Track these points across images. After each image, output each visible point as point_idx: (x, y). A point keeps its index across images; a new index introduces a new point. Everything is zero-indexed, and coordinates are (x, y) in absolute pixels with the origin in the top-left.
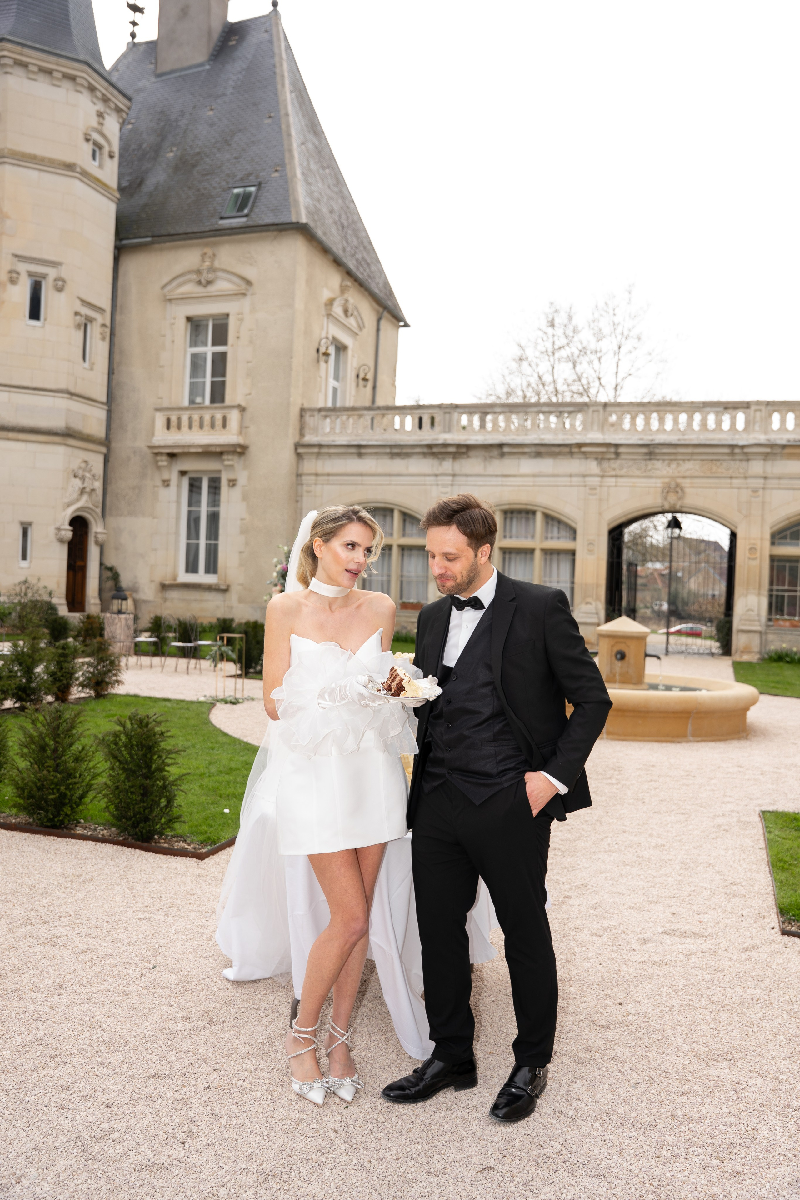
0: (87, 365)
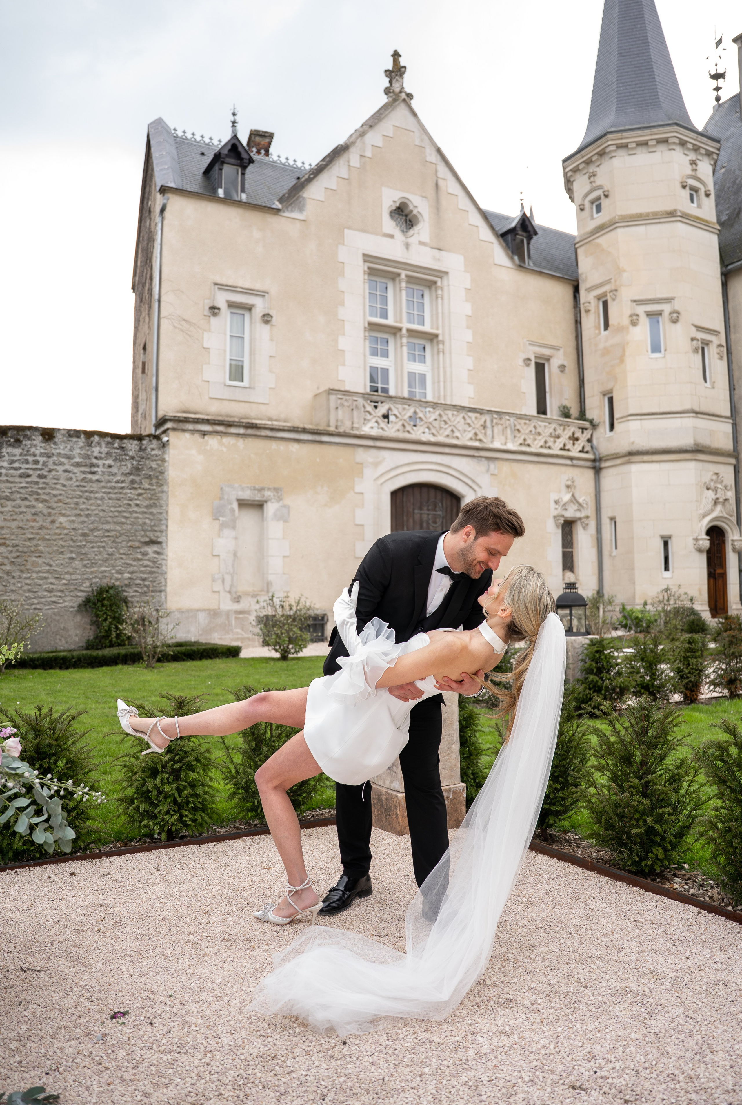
0: (708, 385)
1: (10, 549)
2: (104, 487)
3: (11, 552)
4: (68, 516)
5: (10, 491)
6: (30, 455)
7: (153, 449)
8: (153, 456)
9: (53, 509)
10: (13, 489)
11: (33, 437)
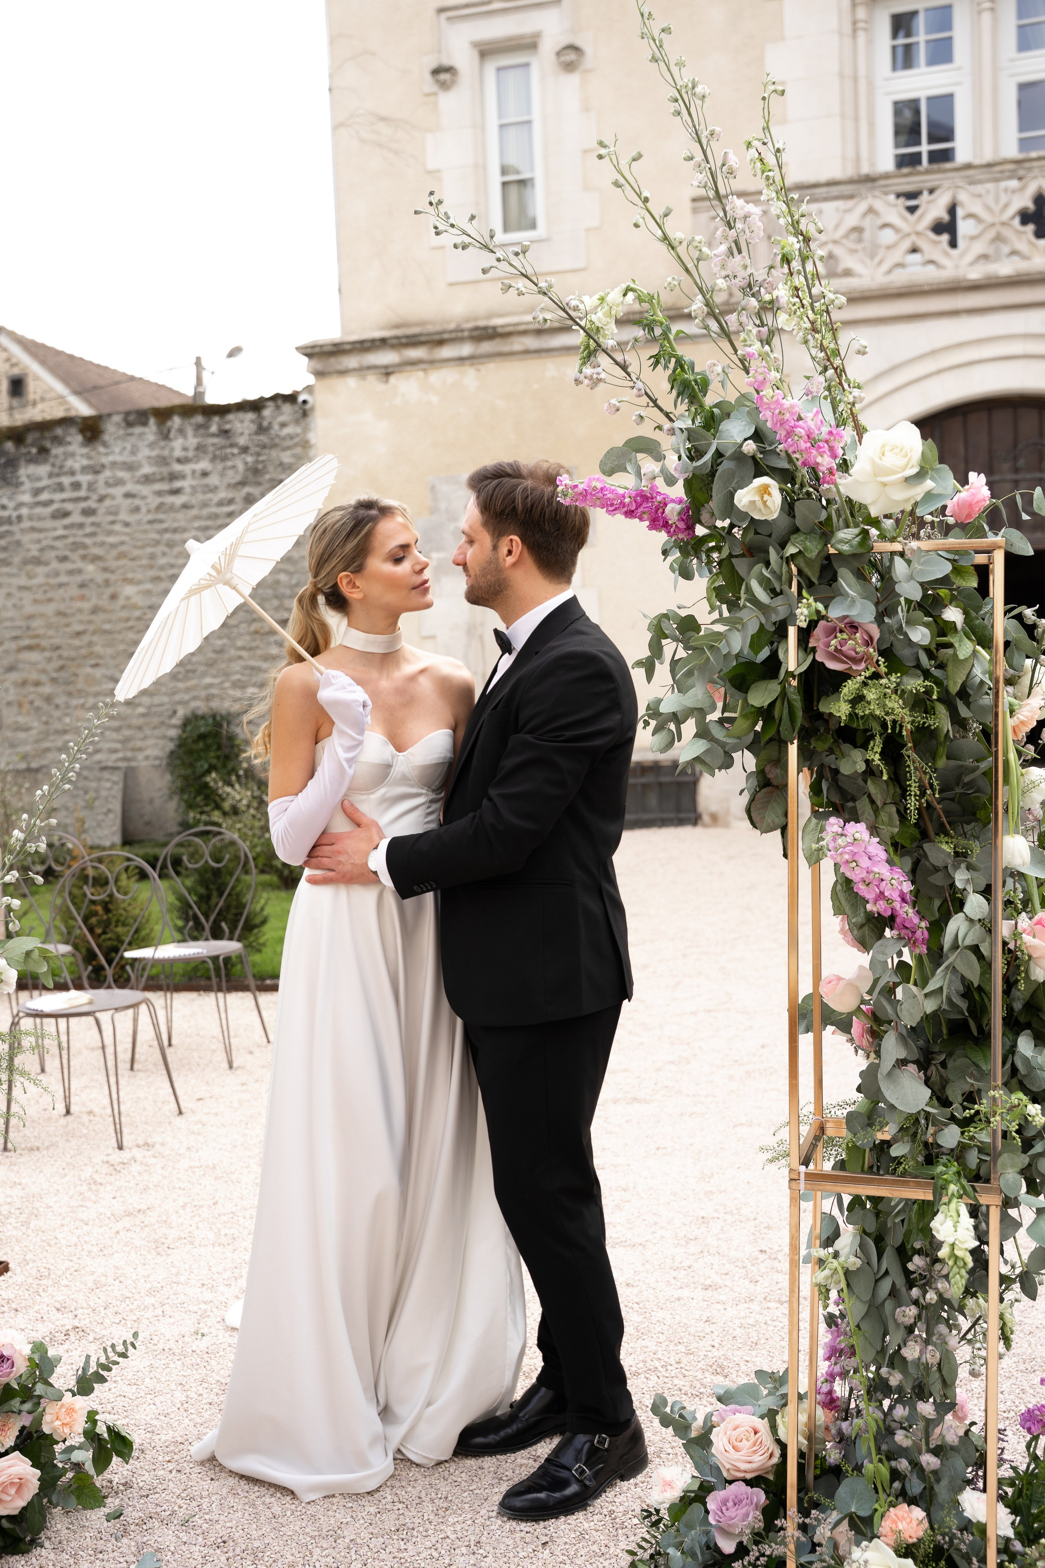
1: (47, 654)
2: (197, 518)
3: (49, 660)
4: (139, 582)
5: (38, 546)
6: (65, 474)
7: (283, 425)
8: (284, 439)
9: (113, 572)
10: (45, 543)
11: (69, 439)
